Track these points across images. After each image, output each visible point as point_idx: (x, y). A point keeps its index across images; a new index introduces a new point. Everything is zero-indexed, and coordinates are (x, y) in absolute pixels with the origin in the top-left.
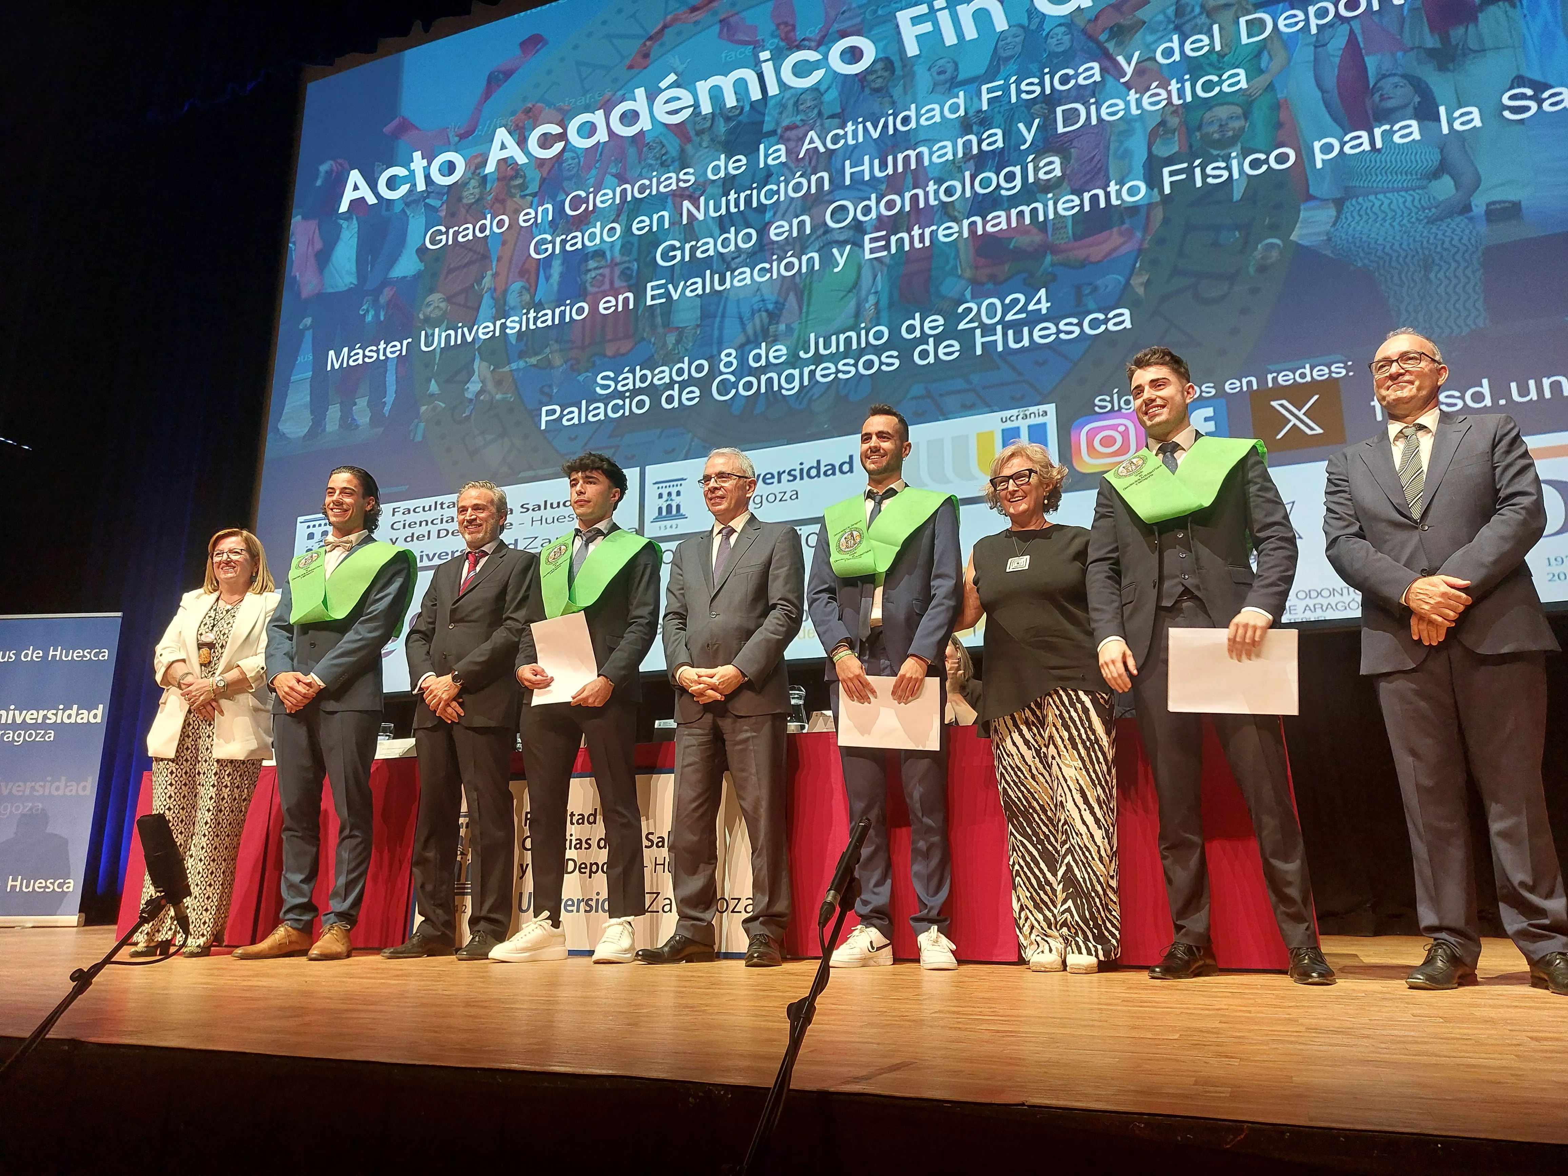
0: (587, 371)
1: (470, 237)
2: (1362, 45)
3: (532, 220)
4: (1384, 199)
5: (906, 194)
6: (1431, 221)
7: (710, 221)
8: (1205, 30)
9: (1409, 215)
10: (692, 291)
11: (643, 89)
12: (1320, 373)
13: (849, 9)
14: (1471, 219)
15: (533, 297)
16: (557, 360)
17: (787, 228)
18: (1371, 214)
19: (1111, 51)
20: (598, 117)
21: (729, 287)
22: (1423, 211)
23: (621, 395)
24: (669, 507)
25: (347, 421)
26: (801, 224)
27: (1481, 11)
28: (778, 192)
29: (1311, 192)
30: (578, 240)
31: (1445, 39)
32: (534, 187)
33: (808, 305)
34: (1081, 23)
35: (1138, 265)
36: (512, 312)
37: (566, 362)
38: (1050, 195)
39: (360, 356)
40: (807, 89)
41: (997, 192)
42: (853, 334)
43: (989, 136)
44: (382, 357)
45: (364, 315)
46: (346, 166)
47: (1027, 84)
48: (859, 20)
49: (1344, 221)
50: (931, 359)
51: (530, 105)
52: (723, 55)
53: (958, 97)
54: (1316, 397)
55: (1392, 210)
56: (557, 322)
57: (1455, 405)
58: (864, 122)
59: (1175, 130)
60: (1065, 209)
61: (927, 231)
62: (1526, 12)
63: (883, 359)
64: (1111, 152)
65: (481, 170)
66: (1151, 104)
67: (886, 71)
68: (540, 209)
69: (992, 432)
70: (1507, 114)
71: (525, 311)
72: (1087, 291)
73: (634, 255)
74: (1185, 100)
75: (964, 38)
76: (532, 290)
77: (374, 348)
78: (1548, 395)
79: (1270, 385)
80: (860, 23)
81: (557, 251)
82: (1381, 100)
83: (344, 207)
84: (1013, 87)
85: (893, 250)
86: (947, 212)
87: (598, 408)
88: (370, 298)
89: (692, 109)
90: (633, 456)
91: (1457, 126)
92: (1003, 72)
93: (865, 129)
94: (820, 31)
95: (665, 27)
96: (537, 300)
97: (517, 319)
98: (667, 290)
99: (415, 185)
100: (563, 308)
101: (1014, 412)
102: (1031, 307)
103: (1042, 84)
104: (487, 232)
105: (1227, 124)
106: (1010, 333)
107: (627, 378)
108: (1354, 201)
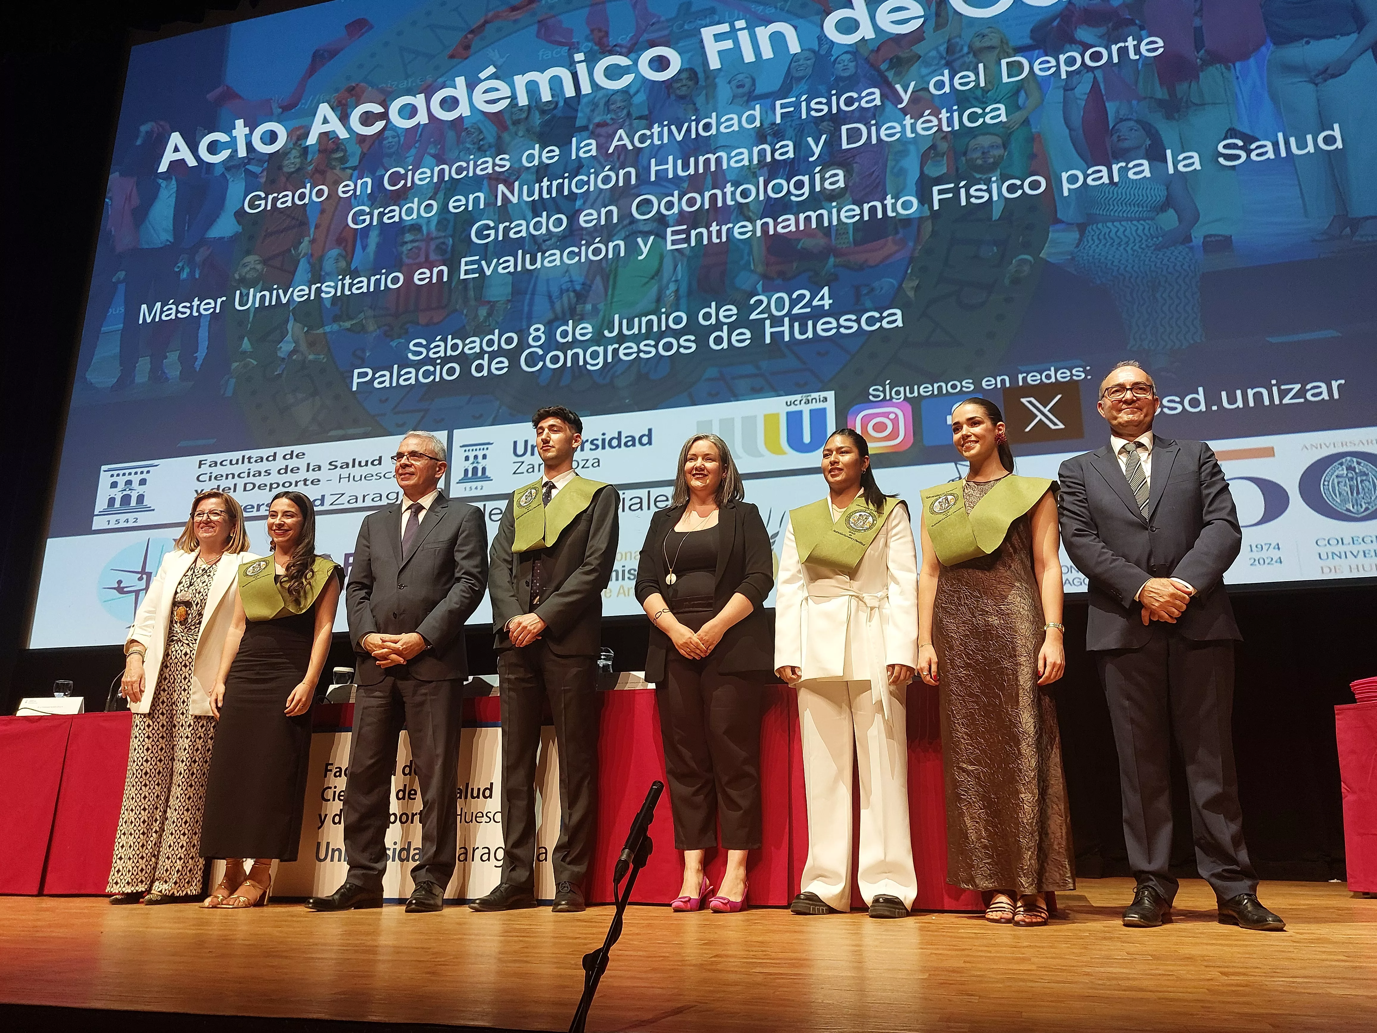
0: (400, 337)
1: (289, 204)
2: (1103, 92)
3: (352, 192)
4: (1119, 226)
5: (706, 193)
6: (1158, 248)
7: (523, 205)
8: (971, 68)
9: (1140, 241)
10: (504, 268)
11: (463, 77)
12: (1063, 376)
13: (658, 22)
14: (1191, 248)
15: (349, 264)
16: (371, 326)
17: (595, 216)
18: (1108, 239)
19: (890, 79)
20: (419, 100)
21: (539, 267)
22: (1152, 240)
23: (433, 362)
24: (475, 470)
25: (157, 374)
26: (610, 213)
27: (1202, 71)
28: (588, 183)
29: (1059, 216)
30: (395, 214)
31: (1172, 93)
32: (354, 161)
33: (614, 288)
34: (865, 52)
35: (909, 271)
36: (327, 277)
37: (379, 328)
38: (834, 204)
39: (174, 311)
40: (618, 91)
41: (787, 198)
42: (654, 318)
43: (782, 147)
44: (195, 314)
45: (179, 272)
46: (167, 127)
47: (816, 103)
48: (666, 32)
49: (1086, 243)
50: (725, 345)
51: (354, 85)
52: (541, 53)
53: (754, 110)
54: (1059, 396)
55: (1125, 236)
56: (372, 289)
57: (1175, 409)
58: (669, 126)
59: (944, 153)
60: (846, 217)
61: (724, 228)
62: (1238, 74)
63: (682, 342)
64: (888, 170)
65: (304, 141)
66: (924, 129)
67: (691, 80)
68: (359, 182)
69: (778, 414)
70: (1221, 160)
71: (340, 277)
72: (865, 292)
73: (449, 231)
74: (953, 128)
75: (761, 57)
76: (349, 259)
77: (188, 305)
78: (1252, 404)
79: (1021, 384)
80: (668, 35)
81: (375, 223)
82: (1119, 141)
83: (163, 168)
84: (804, 104)
85: (693, 244)
86: (742, 212)
87: (410, 373)
88: (186, 256)
89: (509, 100)
90: (443, 419)
91: (1180, 167)
92: (796, 91)
93: (670, 131)
94: (631, 39)
95: (486, 22)
96: (353, 268)
97: (332, 284)
98: (480, 266)
99: (236, 151)
100: (378, 277)
101: (798, 397)
102: (815, 303)
103: (829, 104)
104: (306, 201)
105: (989, 152)
106: (796, 325)
107: (439, 346)
108: (1095, 226)
